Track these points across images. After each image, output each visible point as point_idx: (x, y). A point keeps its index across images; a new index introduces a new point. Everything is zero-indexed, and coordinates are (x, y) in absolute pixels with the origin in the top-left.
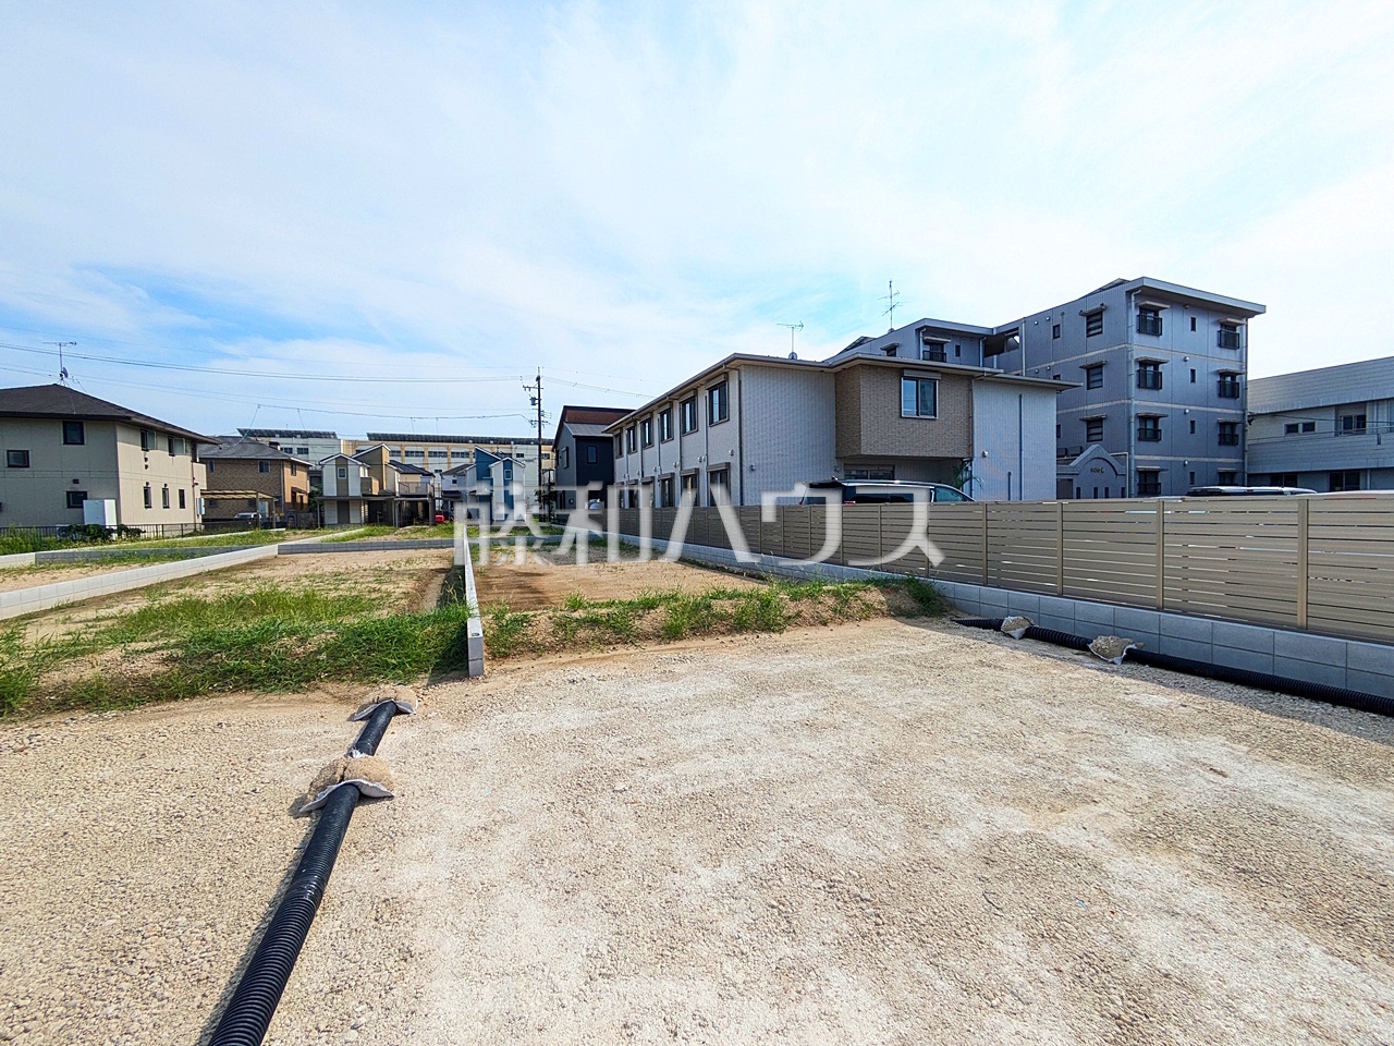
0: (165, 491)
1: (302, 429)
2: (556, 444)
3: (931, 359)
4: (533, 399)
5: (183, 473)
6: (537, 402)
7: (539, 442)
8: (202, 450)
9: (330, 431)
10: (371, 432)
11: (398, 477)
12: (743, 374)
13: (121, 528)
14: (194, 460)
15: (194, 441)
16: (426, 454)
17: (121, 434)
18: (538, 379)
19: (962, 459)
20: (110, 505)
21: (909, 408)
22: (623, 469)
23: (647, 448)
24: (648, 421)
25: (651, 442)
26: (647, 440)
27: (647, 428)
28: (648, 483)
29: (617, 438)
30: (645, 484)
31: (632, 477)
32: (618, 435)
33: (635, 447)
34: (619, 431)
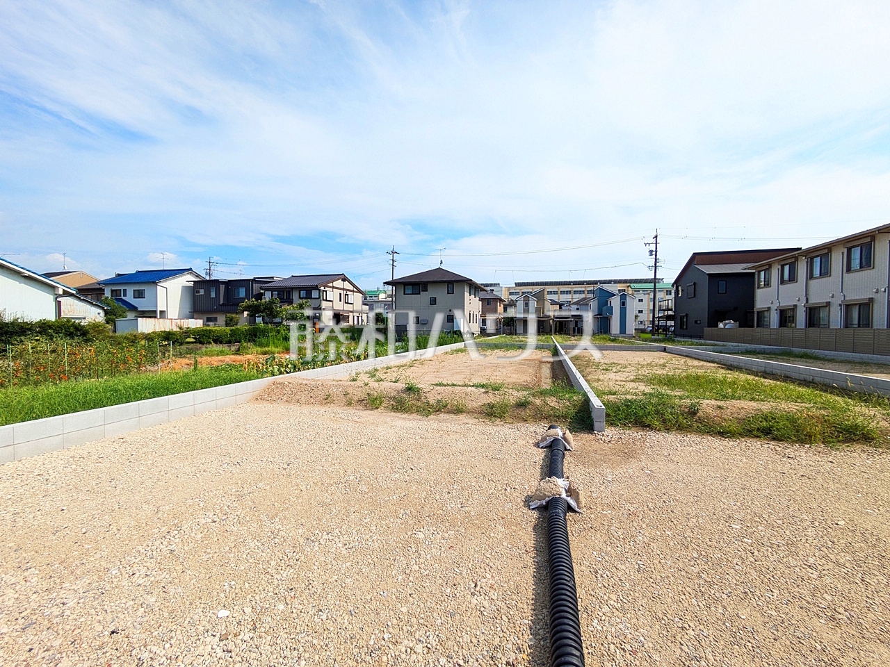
0: (473, 315)
2: (678, 281)
4: (651, 252)
5: (477, 306)
6: (654, 253)
7: (655, 282)
8: (481, 293)
11: (550, 307)
14: (479, 300)
15: (480, 290)
17: (465, 289)
22: (769, 297)
23: (817, 278)
24: (821, 256)
25: (825, 272)
26: (817, 272)
27: (817, 261)
28: (815, 308)
29: (763, 273)
30: (811, 309)
31: (786, 303)
32: (765, 270)
33: (793, 278)
34: (767, 267)
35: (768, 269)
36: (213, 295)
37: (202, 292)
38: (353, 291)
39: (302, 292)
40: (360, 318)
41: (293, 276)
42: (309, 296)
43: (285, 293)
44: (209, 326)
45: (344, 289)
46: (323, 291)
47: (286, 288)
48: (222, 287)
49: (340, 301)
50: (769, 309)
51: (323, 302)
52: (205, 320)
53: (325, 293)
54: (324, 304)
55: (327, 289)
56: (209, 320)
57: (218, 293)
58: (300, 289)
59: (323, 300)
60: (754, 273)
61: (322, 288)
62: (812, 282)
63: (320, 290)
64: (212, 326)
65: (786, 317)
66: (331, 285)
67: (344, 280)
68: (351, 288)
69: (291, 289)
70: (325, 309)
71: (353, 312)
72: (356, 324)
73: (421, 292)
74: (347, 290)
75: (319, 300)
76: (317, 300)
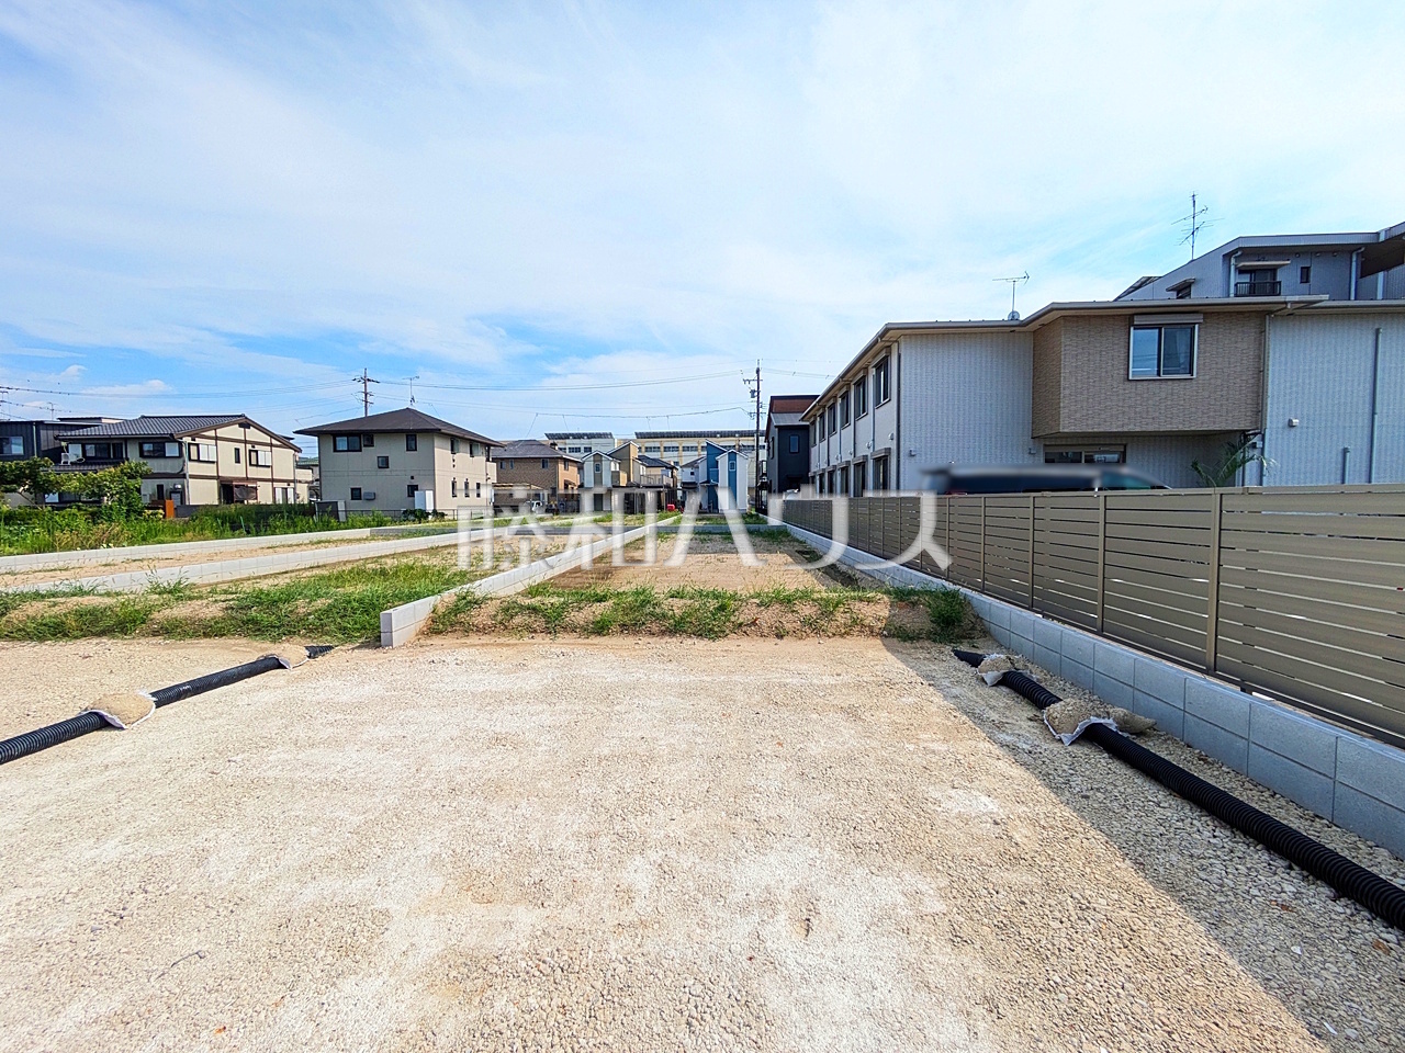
0: (467, 484)
1: (588, 432)
2: (767, 434)
3: (1252, 293)
4: (753, 392)
5: (479, 469)
6: (756, 394)
7: (757, 433)
8: (494, 452)
9: (608, 432)
10: (638, 431)
11: (643, 470)
12: (902, 346)
13: (435, 512)
14: (488, 460)
15: (488, 445)
16: (681, 449)
17: (437, 442)
18: (758, 371)
19: (1244, 432)
20: (429, 494)
21: (1144, 368)
22: (816, 457)
23: (832, 434)
29: (813, 426)
32: (813, 423)
33: (823, 435)
34: (814, 419)
38: (271, 445)
39: (145, 446)
40: (290, 492)
41: (143, 417)
42: (160, 454)
43: (108, 448)
45: (246, 442)
46: (189, 444)
47: (110, 438)
49: (238, 461)
51: (190, 464)
53: (193, 449)
54: (192, 468)
55: (198, 441)
58: (141, 440)
59: (190, 459)
60: (806, 426)
61: (188, 440)
62: (830, 439)
63: (180, 444)
66: (212, 433)
67: (246, 424)
68: (267, 439)
69: (126, 440)
70: (192, 477)
71: (273, 480)
72: (280, 500)
73: (363, 448)
74: (254, 443)
75: (181, 460)
76: (176, 461)
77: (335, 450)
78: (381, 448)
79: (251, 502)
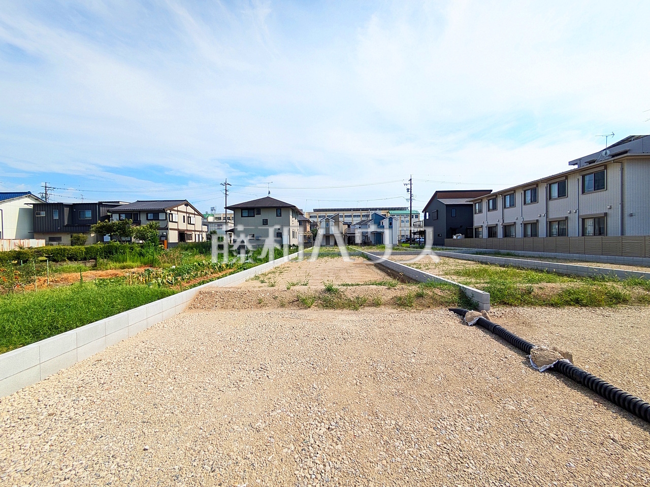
2: (426, 209)
4: (408, 189)
6: (410, 190)
15: (299, 214)
17: (291, 212)
22: (482, 219)
23: (508, 208)
24: (510, 195)
25: (513, 205)
26: (508, 204)
27: (508, 198)
28: (508, 226)
29: (477, 205)
30: (505, 226)
31: (492, 223)
32: (479, 203)
33: (495, 208)
34: (480, 201)
35: (480, 202)
36: (56, 217)
37: (43, 214)
38: (195, 214)
39: (149, 215)
40: (201, 236)
42: (156, 218)
43: (133, 214)
44: (52, 245)
45: (187, 213)
47: (134, 211)
48: (66, 210)
49: (184, 222)
50: (482, 226)
51: (170, 224)
52: (48, 239)
53: (171, 215)
55: (172, 212)
56: (52, 239)
57: (61, 214)
58: (147, 212)
59: (170, 221)
60: (472, 205)
61: (169, 211)
62: (505, 210)
63: (166, 213)
64: (55, 246)
65: (492, 231)
66: (176, 209)
67: (187, 204)
68: (193, 211)
69: (140, 212)
70: (171, 229)
71: (195, 231)
72: (197, 241)
73: (255, 215)
74: (190, 213)
75: (166, 221)
76: (164, 222)
77: (242, 216)
78: (264, 215)
79: (188, 241)
